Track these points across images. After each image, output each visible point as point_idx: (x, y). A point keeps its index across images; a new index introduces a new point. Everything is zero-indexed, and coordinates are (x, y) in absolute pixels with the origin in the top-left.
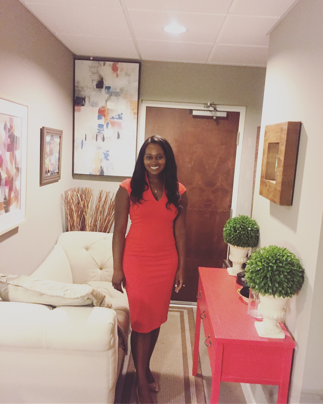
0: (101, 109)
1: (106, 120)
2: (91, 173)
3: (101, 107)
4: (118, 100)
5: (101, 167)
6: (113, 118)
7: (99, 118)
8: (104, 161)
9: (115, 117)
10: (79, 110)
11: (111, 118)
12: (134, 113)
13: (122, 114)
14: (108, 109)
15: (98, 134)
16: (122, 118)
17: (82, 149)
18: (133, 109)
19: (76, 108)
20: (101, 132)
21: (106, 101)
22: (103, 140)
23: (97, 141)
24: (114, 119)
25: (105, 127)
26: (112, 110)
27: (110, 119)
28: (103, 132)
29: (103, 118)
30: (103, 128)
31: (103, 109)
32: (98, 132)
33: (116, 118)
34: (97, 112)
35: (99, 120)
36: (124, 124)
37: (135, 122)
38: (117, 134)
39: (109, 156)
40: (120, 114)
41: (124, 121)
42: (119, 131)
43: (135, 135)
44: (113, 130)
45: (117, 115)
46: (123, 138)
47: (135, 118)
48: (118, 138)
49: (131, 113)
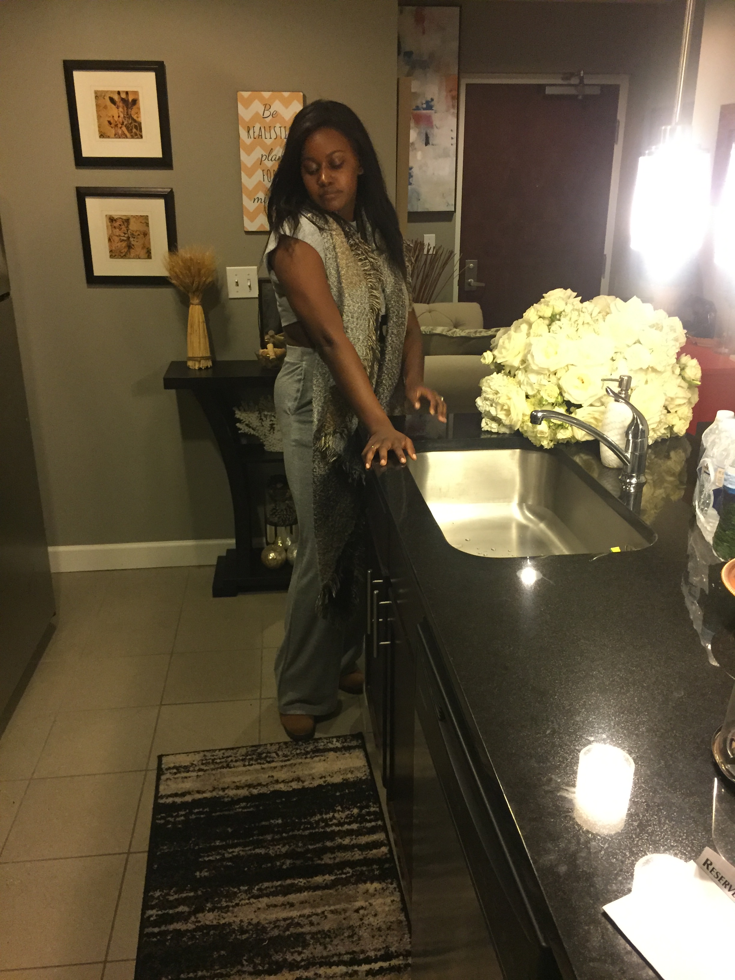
4: (426, 75)
6: (417, 108)
9: (420, 107)
11: (414, 107)
12: (453, 98)
13: (432, 100)
14: (413, 93)
16: (432, 106)
18: (451, 91)
24: (420, 110)
26: (416, 93)
27: (413, 110)
36: (436, 118)
37: (453, 113)
38: (424, 137)
39: (412, 177)
40: (429, 99)
41: (435, 113)
42: (428, 131)
43: (455, 136)
44: (417, 130)
45: (424, 102)
46: (434, 142)
47: (453, 106)
48: (427, 143)
49: (446, 97)
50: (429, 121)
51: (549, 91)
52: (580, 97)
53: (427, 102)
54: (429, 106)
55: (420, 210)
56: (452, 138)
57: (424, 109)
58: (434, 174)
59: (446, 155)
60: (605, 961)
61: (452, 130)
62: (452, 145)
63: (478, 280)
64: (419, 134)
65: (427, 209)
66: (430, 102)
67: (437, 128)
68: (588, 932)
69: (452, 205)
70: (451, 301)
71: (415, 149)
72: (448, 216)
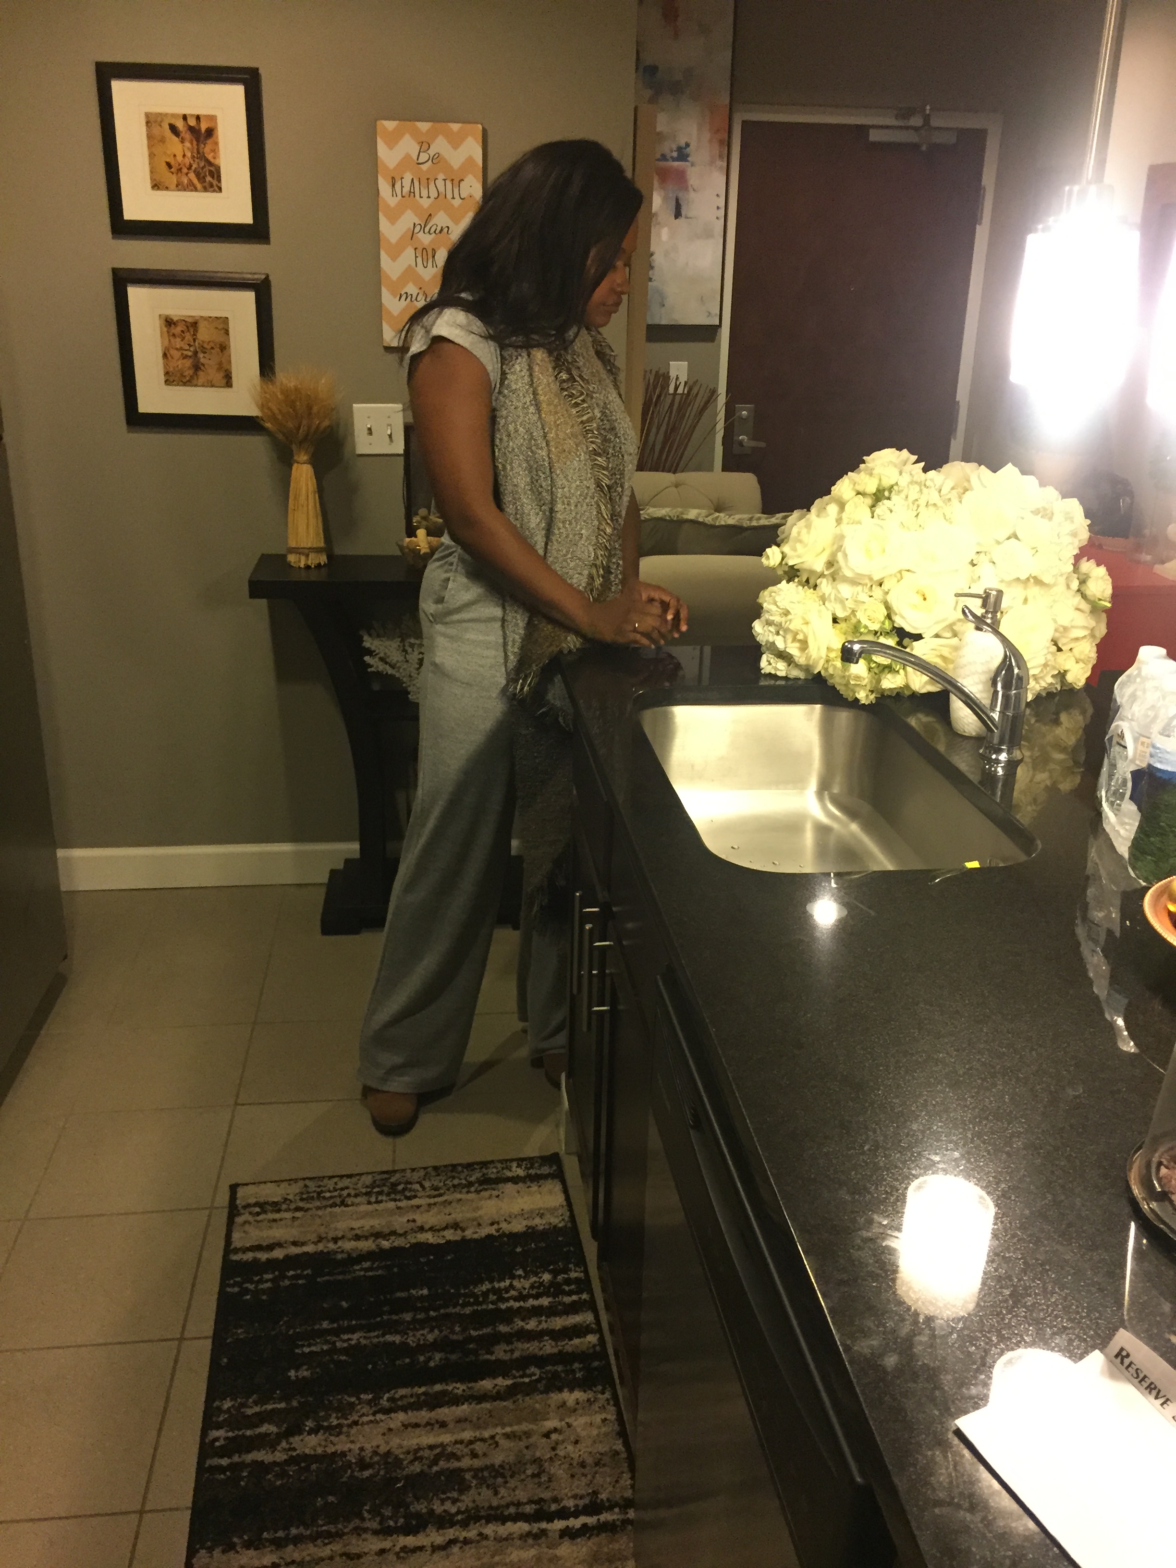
4: (678, 105)
6: (664, 158)
9: (668, 157)
11: (658, 156)
12: (721, 142)
13: (687, 145)
14: (659, 133)
16: (688, 156)
18: (718, 131)
24: (666, 160)
26: (663, 133)
27: (658, 160)
33: (672, 157)
36: (694, 175)
37: (721, 167)
38: (674, 203)
39: (652, 268)
40: (683, 144)
41: (693, 165)
42: (680, 195)
43: (722, 204)
44: (663, 193)
45: (674, 147)
46: (690, 215)
47: (721, 157)
48: (678, 214)
49: (710, 141)
50: (681, 178)
51: (875, 136)
52: (924, 148)
53: (680, 149)
54: (682, 155)
55: (664, 322)
56: (718, 208)
57: (674, 159)
58: (687, 264)
59: (708, 234)
60: (959, 1506)
61: (718, 195)
62: (717, 218)
63: (754, 438)
64: (665, 199)
65: (676, 320)
66: (685, 148)
67: (694, 190)
68: (933, 1459)
69: (716, 315)
70: (710, 469)
71: (659, 224)
72: (709, 333)
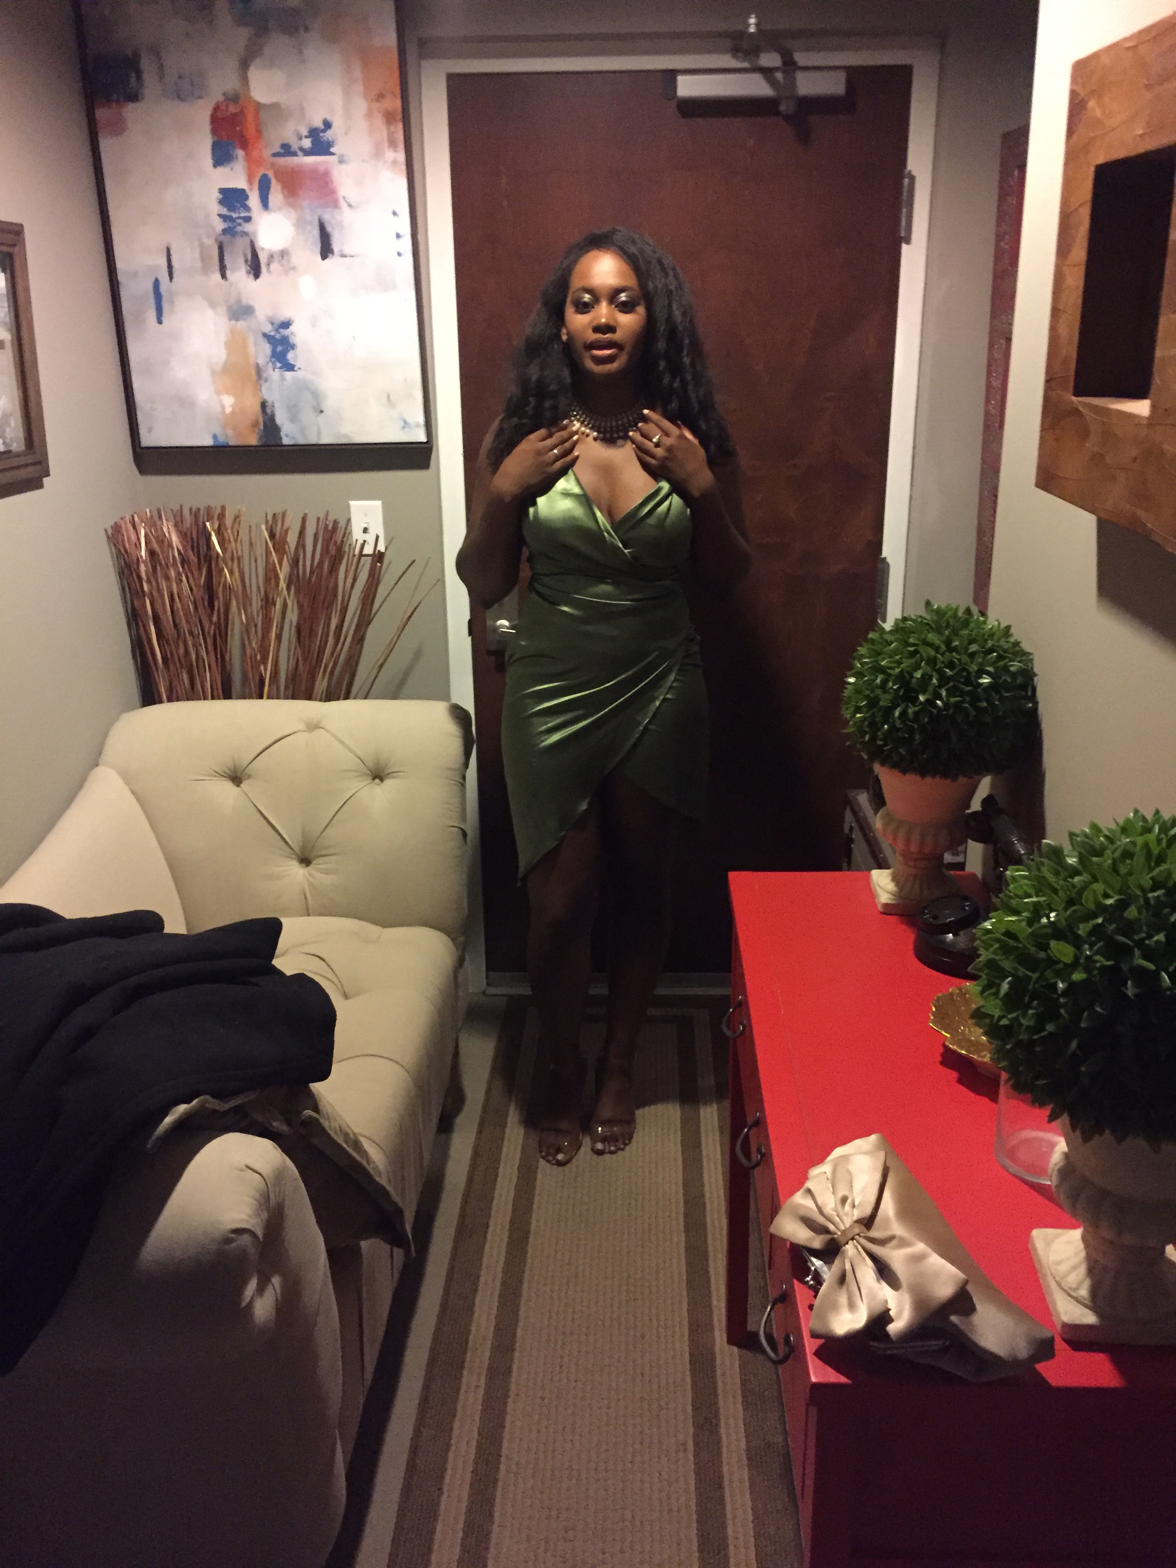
0: (223, 108)
1: (252, 163)
2: (222, 440)
3: (221, 98)
4: (300, 52)
5: (263, 405)
6: (287, 150)
7: (221, 157)
8: (274, 374)
9: (295, 147)
10: (118, 128)
11: (277, 149)
12: (389, 118)
13: (328, 125)
14: (258, 106)
15: (226, 239)
16: (330, 144)
17: (160, 322)
18: (380, 97)
19: (101, 114)
20: (239, 229)
21: (244, 65)
22: (255, 270)
23: (224, 276)
24: (294, 154)
25: (254, 200)
26: (275, 106)
27: (275, 155)
28: (247, 227)
29: (240, 153)
30: (247, 209)
31: (232, 109)
32: (225, 231)
33: (301, 149)
34: (207, 127)
35: (220, 170)
36: (346, 179)
37: (395, 162)
38: (316, 232)
39: (293, 347)
40: (318, 124)
41: (341, 161)
42: (326, 217)
43: (406, 230)
44: (293, 215)
45: (305, 132)
46: (347, 251)
47: (392, 143)
48: (326, 250)
49: (369, 115)
50: (323, 186)
52: (785, 105)
53: (314, 133)
54: (321, 144)
55: (326, 439)
56: (398, 236)
57: (307, 153)
58: (353, 340)
59: (385, 284)
61: (395, 213)
62: (399, 254)
64: (300, 224)
65: (346, 436)
66: (324, 131)
67: (350, 206)
69: (419, 425)
71: (293, 268)
